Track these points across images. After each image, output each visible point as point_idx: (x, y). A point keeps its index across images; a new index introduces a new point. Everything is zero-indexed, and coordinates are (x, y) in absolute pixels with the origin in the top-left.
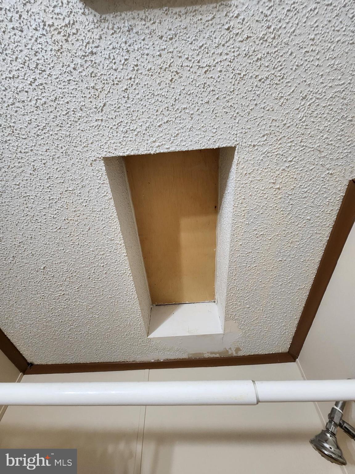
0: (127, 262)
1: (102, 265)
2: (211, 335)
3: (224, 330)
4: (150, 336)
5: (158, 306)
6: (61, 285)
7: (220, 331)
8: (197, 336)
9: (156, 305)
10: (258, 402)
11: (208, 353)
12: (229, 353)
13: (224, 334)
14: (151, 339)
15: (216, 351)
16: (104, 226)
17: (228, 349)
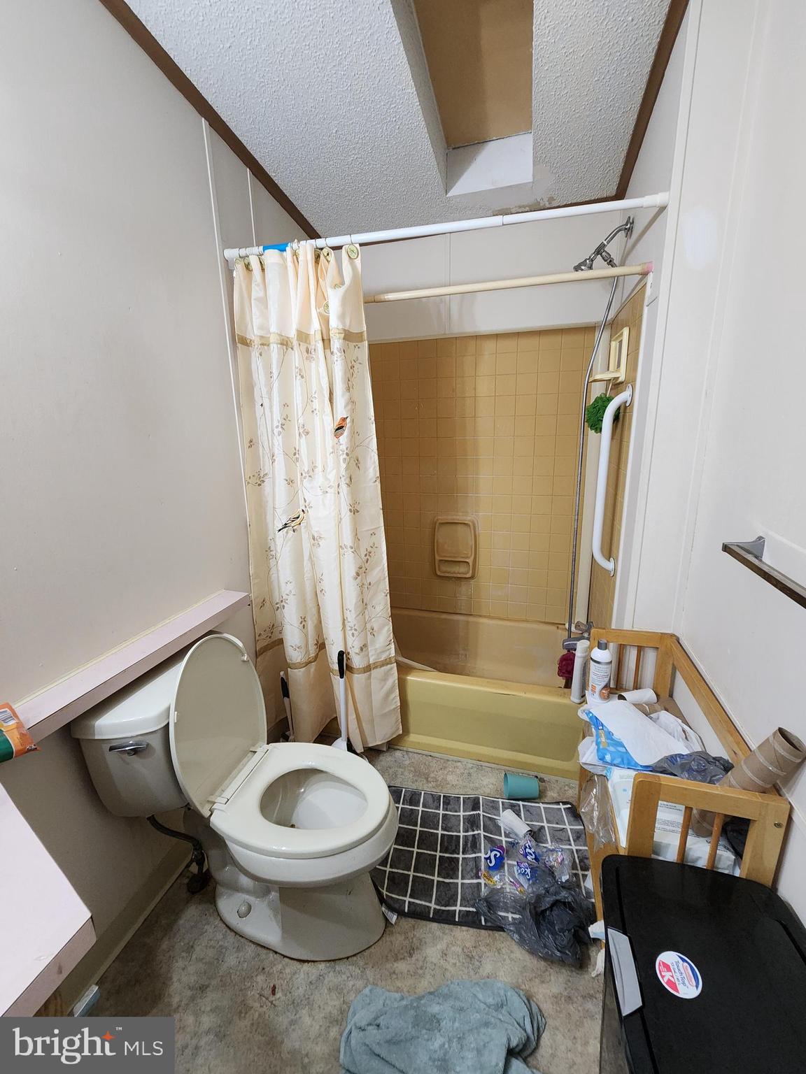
0: (420, 112)
1: (394, 120)
2: (517, 186)
3: (534, 178)
4: (449, 195)
5: (455, 150)
6: (354, 148)
7: (530, 179)
8: (502, 188)
9: (454, 149)
10: (503, 225)
11: (516, 207)
12: (541, 205)
13: (533, 182)
14: (450, 197)
15: (526, 203)
16: (394, 75)
17: (539, 200)
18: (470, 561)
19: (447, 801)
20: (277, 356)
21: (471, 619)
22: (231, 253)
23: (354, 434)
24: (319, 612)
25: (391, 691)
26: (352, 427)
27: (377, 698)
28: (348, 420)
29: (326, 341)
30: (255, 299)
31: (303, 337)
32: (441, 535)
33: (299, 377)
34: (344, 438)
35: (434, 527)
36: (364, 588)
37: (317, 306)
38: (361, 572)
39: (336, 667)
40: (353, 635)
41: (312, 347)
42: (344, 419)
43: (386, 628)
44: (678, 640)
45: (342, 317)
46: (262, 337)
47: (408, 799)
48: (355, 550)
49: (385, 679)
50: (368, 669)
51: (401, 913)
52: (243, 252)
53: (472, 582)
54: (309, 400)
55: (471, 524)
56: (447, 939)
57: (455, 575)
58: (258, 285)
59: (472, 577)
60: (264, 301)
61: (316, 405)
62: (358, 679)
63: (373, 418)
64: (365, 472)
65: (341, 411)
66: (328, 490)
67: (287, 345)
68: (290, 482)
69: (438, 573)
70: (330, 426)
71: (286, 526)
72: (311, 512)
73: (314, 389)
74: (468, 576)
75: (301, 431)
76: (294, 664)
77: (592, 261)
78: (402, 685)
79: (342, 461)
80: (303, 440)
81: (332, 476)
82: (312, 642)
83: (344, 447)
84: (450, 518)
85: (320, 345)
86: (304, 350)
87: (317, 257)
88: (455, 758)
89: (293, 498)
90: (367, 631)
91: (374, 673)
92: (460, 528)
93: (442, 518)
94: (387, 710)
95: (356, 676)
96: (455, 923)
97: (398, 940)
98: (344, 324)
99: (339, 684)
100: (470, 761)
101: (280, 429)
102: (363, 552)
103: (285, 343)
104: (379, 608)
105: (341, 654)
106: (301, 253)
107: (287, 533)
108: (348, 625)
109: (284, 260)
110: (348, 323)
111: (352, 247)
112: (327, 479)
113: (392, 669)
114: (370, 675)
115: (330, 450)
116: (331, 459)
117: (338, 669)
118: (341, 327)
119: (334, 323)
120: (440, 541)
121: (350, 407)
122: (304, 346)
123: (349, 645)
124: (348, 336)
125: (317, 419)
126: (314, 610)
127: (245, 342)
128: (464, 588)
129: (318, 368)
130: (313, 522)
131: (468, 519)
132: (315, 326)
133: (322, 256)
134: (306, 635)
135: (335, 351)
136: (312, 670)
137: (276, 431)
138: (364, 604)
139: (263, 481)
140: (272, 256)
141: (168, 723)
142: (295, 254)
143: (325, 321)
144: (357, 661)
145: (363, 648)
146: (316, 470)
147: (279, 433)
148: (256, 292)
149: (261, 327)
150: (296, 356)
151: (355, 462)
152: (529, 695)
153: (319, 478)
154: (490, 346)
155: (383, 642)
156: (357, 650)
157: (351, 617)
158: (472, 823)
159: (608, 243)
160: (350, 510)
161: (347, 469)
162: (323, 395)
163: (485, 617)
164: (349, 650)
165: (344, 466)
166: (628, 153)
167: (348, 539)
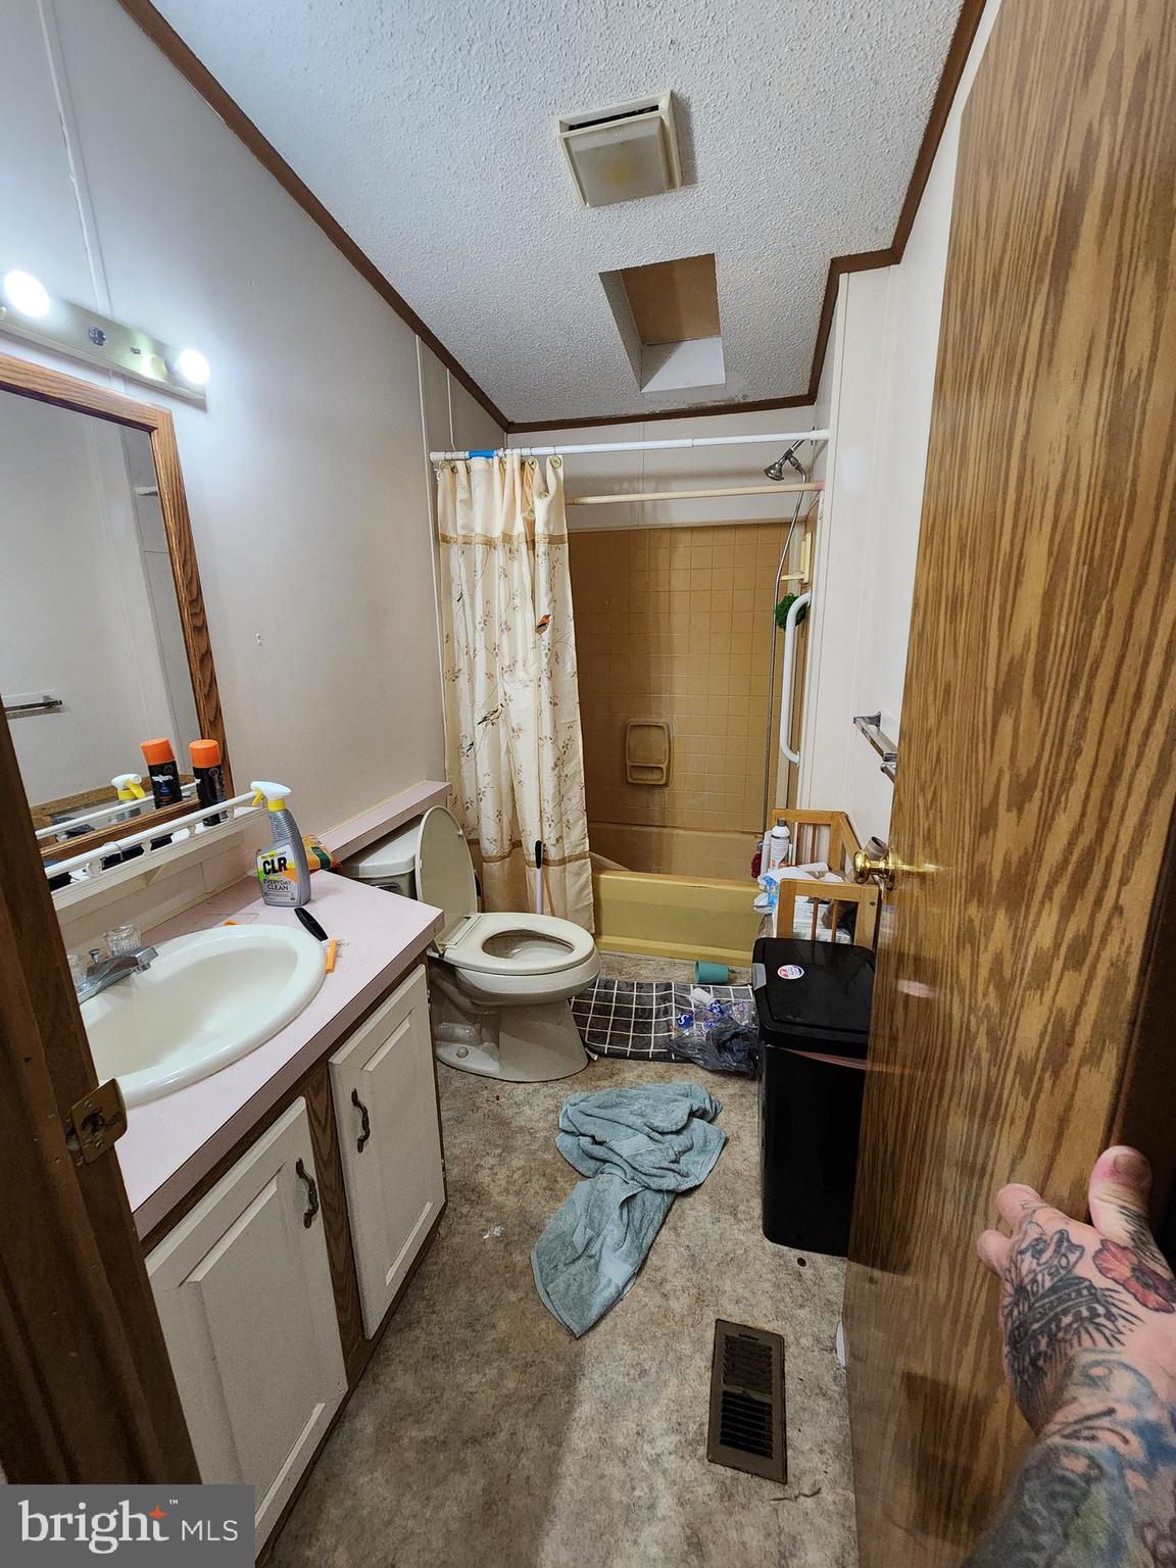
2: (710, 386)
3: (726, 380)
4: (644, 390)
5: (650, 347)
11: (711, 401)
12: (736, 401)
13: (725, 383)
14: (644, 393)
15: (720, 399)
17: (733, 397)
18: (664, 766)
19: (640, 986)
20: (481, 556)
21: (664, 830)
22: (436, 456)
23: (555, 630)
24: (514, 807)
25: (583, 888)
26: (554, 624)
27: (571, 892)
28: (551, 618)
29: (532, 543)
30: (461, 501)
31: (507, 538)
32: (633, 739)
33: (503, 576)
34: (546, 634)
35: (626, 729)
36: (560, 779)
37: (523, 511)
38: (559, 764)
39: (533, 858)
40: (550, 825)
41: (514, 548)
42: (547, 617)
43: (581, 822)
44: (847, 817)
45: (547, 524)
46: (464, 536)
47: (602, 984)
48: (554, 740)
49: (578, 875)
50: (563, 861)
51: (601, 1055)
52: (449, 456)
53: (666, 790)
54: (512, 597)
55: (665, 727)
56: (640, 1069)
57: (648, 782)
58: (463, 488)
59: (666, 785)
60: (469, 503)
61: (517, 601)
62: (553, 870)
63: (572, 616)
64: (563, 667)
65: (544, 609)
66: (530, 684)
67: (490, 545)
68: (490, 676)
69: (630, 780)
70: (531, 624)
71: (485, 719)
72: (512, 707)
73: (516, 587)
74: (661, 783)
75: (504, 626)
76: (489, 857)
77: (781, 465)
78: (595, 882)
79: (543, 655)
80: (505, 637)
81: (533, 670)
82: (506, 837)
83: (546, 643)
84: (641, 720)
85: (524, 547)
86: (507, 549)
87: (523, 464)
88: (649, 957)
89: (492, 693)
90: (562, 821)
91: (568, 865)
92: (654, 731)
93: (634, 721)
94: (580, 906)
95: (551, 868)
96: (649, 1060)
97: (599, 1070)
98: (549, 530)
99: (535, 875)
100: (661, 959)
101: (482, 625)
102: (561, 744)
103: (489, 543)
104: (574, 801)
105: (539, 844)
106: (508, 460)
107: (486, 725)
108: (545, 816)
109: (491, 466)
110: (552, 527)
111: (556, 458)
112: (527, 673)
113: (586, 863)
114: (564, 871)
115: (531, 645)
116: (531, 656)
117: (535, 859)
118: (546, 533)
119: (540, 529)
120: (632, 744)
121: (552, 606)
122: (507, 546)
123: (546, 836)
124: (553, 540)
125: (519, 616)
126: (510, 806)
127: (446, 540)
128: (657, 796)
129: (521, 567)
130: (512, 715)
131: (661, 721)
132: (519, 528)
133: (526, 464)
134: (502, 829)
135: (541, 554)
136: (506, 866)
137: (479, 627)
138: (560, 797)
139: (457, 677)
140: (478, 463)
141: (414, 870)
142: (501, 461)
143: (531, 525)
144: (553, 853)
145: (559, 839)
146: (517, 665)
147: (482, 629)
148: (461, 495)
149: (464, 527)
150: (499, 557)
151: (555, 657)
152: (719, 887)
153: (520, 673)
154: (685, 538)
155: (578, 835)
156: (554, 842)
157: (549, 808)
158: (665, 999)
159: (795, 449)
160: (551, 703)
161: (549, 663)
162: (525, 593)
163: (680, 828)
164: (545, 842)
165: (545, 660)
166: (814, 365)
167: (547, 731)
